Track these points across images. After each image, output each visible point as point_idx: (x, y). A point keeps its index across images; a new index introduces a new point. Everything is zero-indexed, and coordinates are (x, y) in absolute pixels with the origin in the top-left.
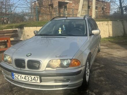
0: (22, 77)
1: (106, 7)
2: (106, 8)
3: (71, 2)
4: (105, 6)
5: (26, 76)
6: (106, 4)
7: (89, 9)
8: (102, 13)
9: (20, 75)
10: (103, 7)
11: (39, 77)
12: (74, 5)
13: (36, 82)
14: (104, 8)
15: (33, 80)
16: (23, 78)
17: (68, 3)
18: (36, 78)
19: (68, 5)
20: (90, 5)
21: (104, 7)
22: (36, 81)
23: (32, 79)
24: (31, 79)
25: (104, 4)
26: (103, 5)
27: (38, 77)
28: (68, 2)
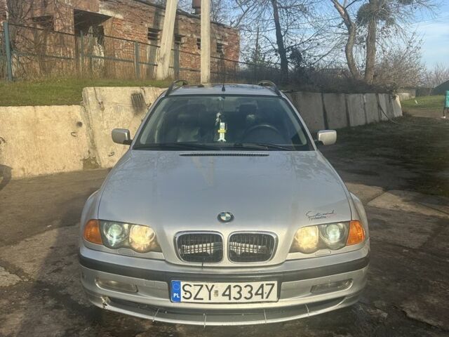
0: (216, 292)
1: (226, 44)
2: (227, 48)
3: (119, 16)
4: (224, 38)
5: (233, 284)
6: (227, 35)
7: (178, 44)
8: (218, 63)
9: (210, 285)
10: (219, 42)
11: (276, 283)
12: (128, 27)
13: (264, 300)
14: (221, 45)
15: (256, 294)
16: (221, 293)
17: (109, 17)
18: (267, 289)
19: (107, 26)
20: (181, 33)
21: (222, 42)
22: (265, 296)
23: (254, 292)
24: (250, 292)
25: (221, 33)
26: (219, 35)
27: (273, 285)
28: (109, 13)
